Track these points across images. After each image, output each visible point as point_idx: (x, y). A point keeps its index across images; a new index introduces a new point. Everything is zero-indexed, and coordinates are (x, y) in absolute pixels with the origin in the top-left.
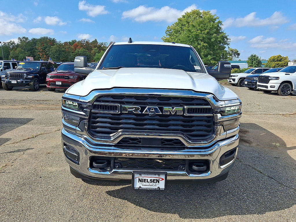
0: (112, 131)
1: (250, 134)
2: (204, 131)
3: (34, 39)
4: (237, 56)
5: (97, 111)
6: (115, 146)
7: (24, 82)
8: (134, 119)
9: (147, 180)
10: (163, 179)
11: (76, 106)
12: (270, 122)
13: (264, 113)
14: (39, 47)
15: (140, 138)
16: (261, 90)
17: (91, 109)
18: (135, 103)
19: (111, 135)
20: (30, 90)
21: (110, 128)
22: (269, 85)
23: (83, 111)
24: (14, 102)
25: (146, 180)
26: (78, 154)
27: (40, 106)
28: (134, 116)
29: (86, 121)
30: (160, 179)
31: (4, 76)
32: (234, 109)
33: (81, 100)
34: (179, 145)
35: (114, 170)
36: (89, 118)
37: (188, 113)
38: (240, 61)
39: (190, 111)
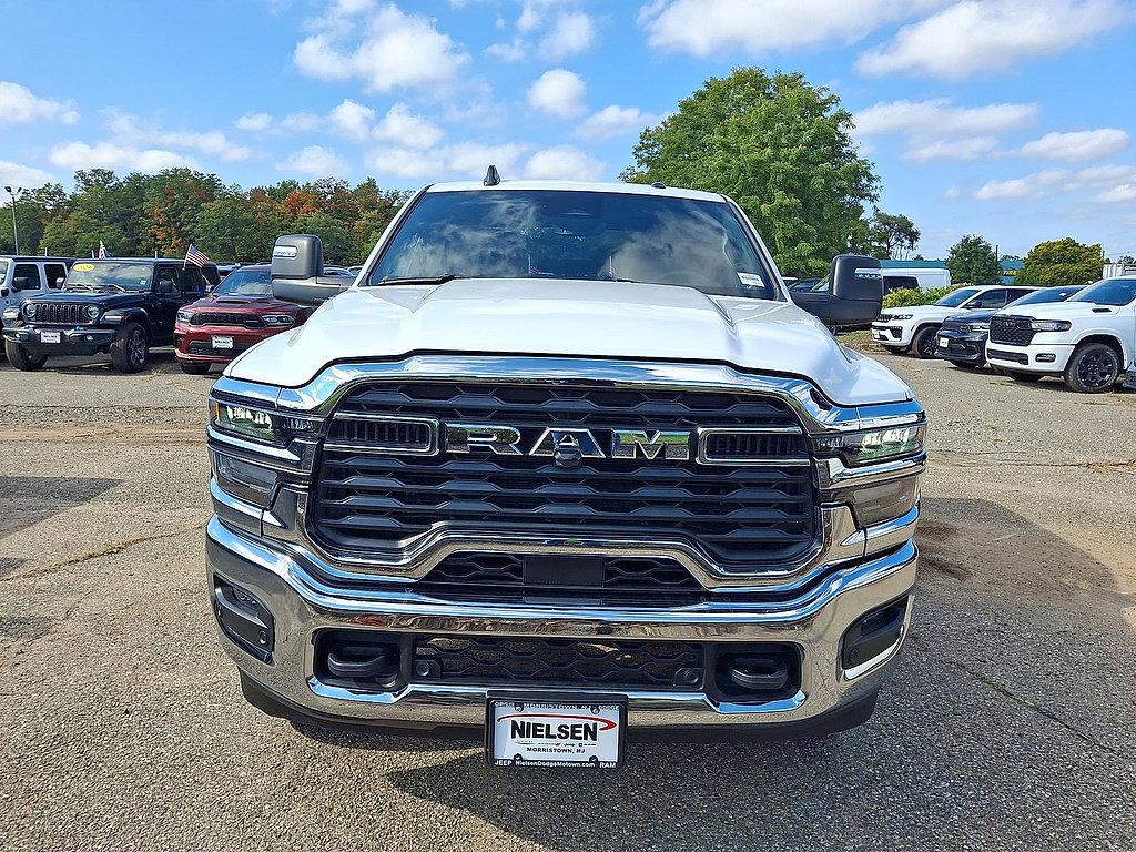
0: (406, 526)
1: (961, 539)
2: (775, 528)
3: (138, 177)
4: (907, 243)
5: (343, 447)
6: (417, 588)
7: (90, 338)
8: (494, 478)
9: (548, 726)
10: (611, 725)
11: (266, 426)
12: (1036, 491)
13: (1017, 457)
14: (154, 206)
15: (519, 556)
16: (1002, 371)
17: (322, 440)
18: (499, 416)
19: (403, 543)
20: (112, 369)
21: (401, 513)
22: (1031, 351)
23: (289, 446)
24: (46, 413)
25: (544, 728)
26: (270, 620)
27: (148, 430)
28: (493, 468)
29: (301, 486)
30: (600, 725)
31: (13, 315)
32: (894, 439)
33: (282, 403)
34: (677, 586)
35: (410, 688)
36: (315, 476)
37: (711, 453)
38: (919, 262)
39: (717, 445)
